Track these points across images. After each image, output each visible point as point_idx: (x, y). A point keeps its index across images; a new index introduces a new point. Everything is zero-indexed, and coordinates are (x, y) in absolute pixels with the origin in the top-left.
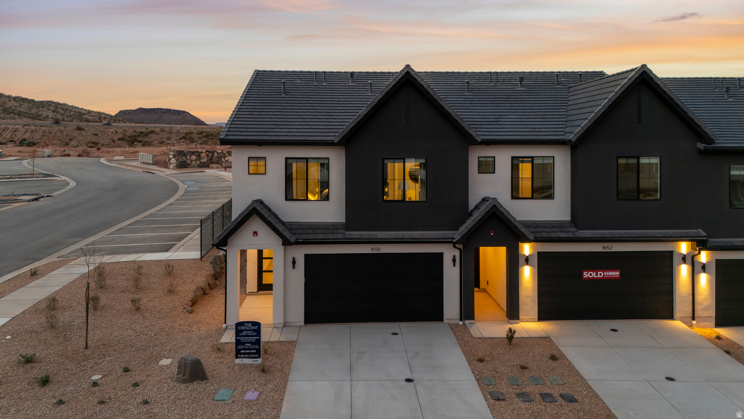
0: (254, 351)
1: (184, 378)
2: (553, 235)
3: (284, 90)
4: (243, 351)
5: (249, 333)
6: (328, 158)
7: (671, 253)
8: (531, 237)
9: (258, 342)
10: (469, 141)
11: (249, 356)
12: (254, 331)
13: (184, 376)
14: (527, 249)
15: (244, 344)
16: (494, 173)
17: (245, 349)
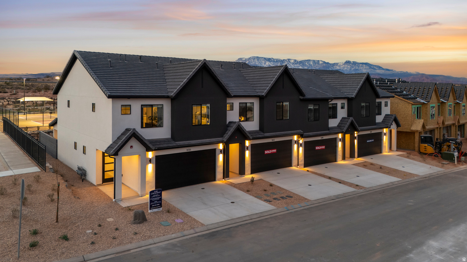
0: (159, 204)
1: (139, 221)
2: (258, 136)
3: (110, 65)
4: (153, 206)
5: (156, 196)
6: (163, 105)
7: (291, 140)
8: (251, 138)
9: (161, 199)
10: (228, 95)
11: (156, 207)
12: (159, 194)
13: (139, 220)
14: (247, 143)
15: (154, 201)
16: (233, 110)
17: (154, 204)
